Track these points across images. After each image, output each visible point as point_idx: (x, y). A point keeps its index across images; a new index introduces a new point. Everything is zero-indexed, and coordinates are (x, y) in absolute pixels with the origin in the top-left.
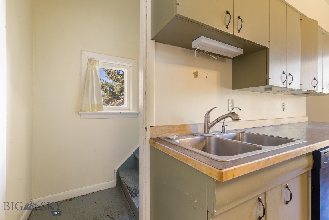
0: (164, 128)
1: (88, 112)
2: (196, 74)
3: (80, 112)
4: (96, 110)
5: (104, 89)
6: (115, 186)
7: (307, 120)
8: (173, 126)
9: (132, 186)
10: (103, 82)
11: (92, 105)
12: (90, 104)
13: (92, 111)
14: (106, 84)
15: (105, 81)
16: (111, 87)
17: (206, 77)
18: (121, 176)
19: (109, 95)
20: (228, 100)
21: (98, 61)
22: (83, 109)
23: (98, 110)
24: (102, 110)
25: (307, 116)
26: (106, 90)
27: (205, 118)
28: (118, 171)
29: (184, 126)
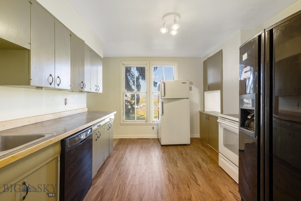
7: (87, 110)
25: (87, 107)
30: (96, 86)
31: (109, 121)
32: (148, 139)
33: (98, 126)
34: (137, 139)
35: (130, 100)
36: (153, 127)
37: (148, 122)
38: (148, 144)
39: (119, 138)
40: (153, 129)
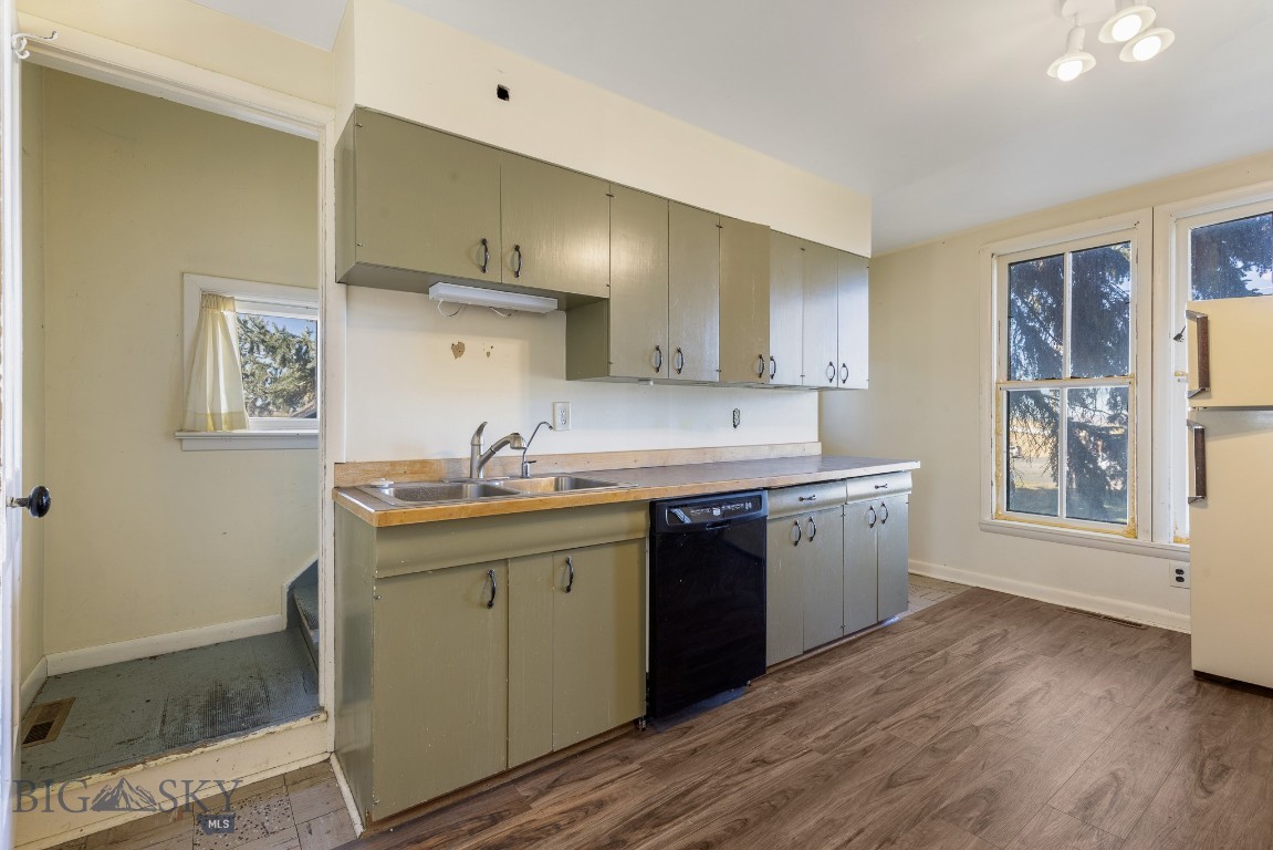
0: (369, 467)
1: (204, 433)
2: (458, 350)
3: (177, 434)
4: (224, 427)
5: (279, 358)
6: (285, 627)
7: (820, 452)
8: (393, 464)
9: (309, 610)
10: (272, 330)
11: (213, 415)
12: (209, 412)
13: (215, 429)
14: (284, 340)
15: (281, 328)
16: (305, 348)
17: (488, 354)
18: (296, 596)
19: (297, 375)
20: (554, 405)
21: (232, 298)
22: (188, 425)
23: (232, 428)
24: (244, 427)
25: (820, 440)
26: (284, 362)
27: (473, 445)
28: (292, 588)
29: (424, 462)
30: (831, 364)
31: (870, 495)
32: (1140, 625)
33: (802, 499)
34: (1067, 608)
35: (1105, 424)
36: (1179, 571)
37: (1143, 539)
38: (1112, 645)
39: (975, 585)
40: (1180, 579)
